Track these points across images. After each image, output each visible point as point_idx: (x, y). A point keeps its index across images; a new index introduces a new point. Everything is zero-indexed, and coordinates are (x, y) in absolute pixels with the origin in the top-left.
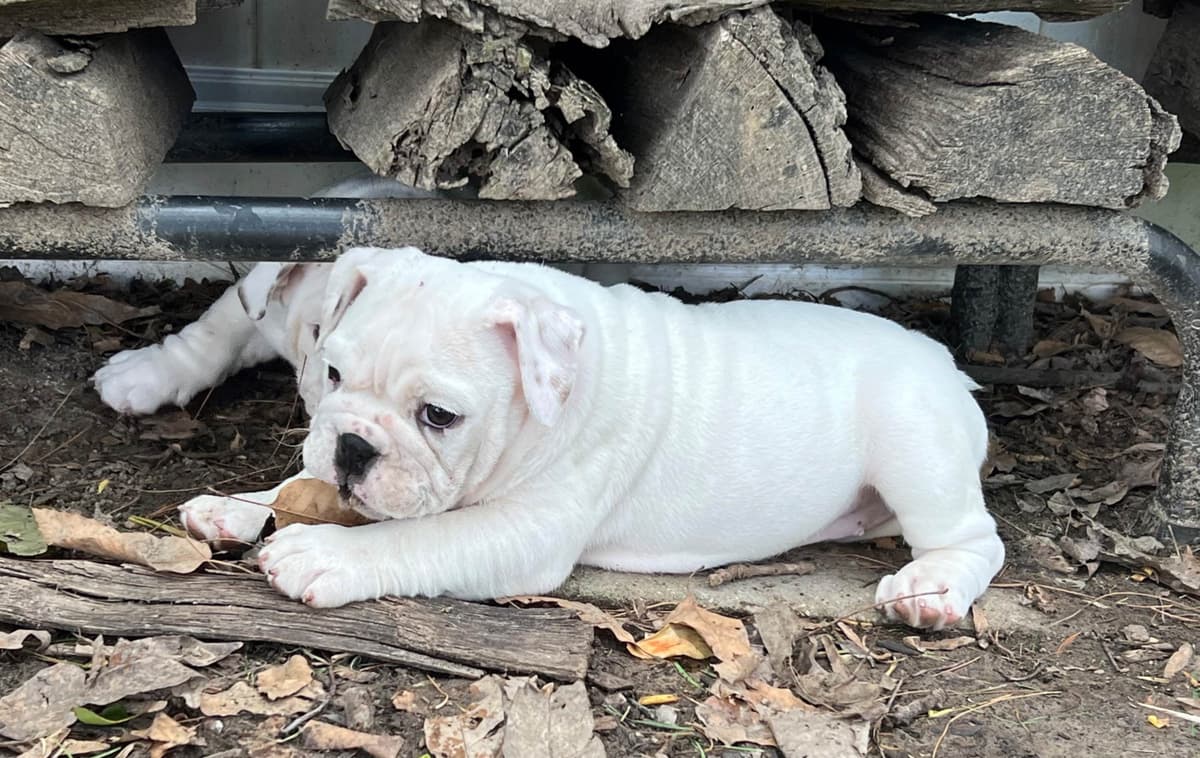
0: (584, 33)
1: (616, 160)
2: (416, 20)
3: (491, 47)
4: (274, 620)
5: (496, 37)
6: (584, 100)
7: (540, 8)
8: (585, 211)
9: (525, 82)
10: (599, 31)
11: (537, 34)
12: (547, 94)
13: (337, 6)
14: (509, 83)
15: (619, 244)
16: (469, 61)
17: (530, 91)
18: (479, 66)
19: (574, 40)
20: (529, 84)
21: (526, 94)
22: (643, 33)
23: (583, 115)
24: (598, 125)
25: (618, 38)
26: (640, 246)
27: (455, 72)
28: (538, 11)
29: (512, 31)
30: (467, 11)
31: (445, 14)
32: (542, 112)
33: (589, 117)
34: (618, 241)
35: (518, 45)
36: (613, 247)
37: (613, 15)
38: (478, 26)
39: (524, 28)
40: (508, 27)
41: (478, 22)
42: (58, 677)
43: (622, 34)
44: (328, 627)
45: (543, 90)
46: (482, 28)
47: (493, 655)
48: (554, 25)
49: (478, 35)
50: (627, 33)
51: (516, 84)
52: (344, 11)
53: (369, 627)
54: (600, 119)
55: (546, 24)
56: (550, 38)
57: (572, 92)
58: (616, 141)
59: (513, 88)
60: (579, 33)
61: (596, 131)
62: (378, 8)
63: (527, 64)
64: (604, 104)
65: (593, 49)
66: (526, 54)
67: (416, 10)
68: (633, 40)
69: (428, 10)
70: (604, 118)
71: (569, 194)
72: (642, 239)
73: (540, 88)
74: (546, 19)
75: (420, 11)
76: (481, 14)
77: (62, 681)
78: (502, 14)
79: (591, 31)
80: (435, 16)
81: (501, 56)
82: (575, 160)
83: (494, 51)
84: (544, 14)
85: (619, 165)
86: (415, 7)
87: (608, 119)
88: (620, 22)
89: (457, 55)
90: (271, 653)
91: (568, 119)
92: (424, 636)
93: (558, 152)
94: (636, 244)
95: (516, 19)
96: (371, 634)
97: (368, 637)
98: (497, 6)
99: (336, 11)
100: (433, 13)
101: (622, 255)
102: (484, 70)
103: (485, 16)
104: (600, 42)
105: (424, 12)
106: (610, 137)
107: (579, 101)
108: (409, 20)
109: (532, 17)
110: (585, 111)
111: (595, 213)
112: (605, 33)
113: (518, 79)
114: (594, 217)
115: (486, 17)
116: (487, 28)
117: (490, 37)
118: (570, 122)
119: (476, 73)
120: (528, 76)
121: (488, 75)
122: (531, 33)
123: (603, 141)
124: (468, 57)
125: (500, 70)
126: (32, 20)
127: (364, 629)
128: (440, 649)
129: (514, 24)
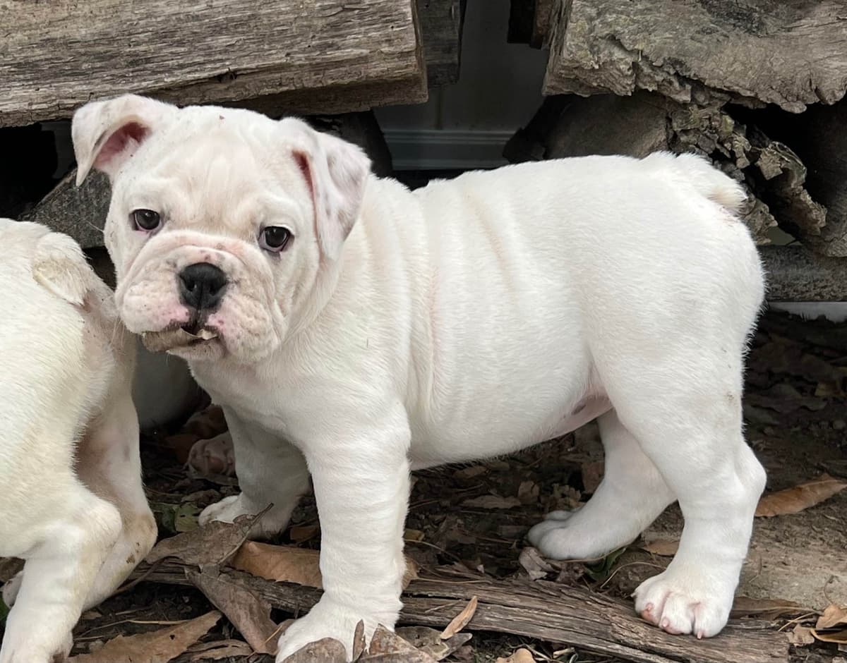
0: (784, 101)
1: (811, 211)
2: (630, 94)
3: (697, 116)
4: (501, 613)
5: (700, 107)
6: (782, 159)
7: (744, 80)
8: (773, 256)
9: (727, 145)
10: (798, 99)
11: (738, 103)
12: (748, 155)
13: (553, 83)
14: (712, 146)
15: (805, 285)
16: (677, 126)
17: (732, 153)
18: (685, 132)
19: (773, 107)
20: (732, 146)
21: (728, 155)
22: (838, 100)
23: (781, 172)
24: (795, 182)
25: (815, 104)
26: (825, 287)
27: (664, 137)
28: (742, 83)
29: (715, 101)
30: (676, 84)
31: (655, 88)
32: (742, 170)
33: (786, 175)
34: (805, 283)
35: (722, 114)
36: (799, 288)
37: (811, 83)
38: (686, 98)
39: (727, 98)
40: (712, 98)
41: (686, 94)
42: (323, 649)
43: (818, 100)
44: (548, 622)
45: (745, 151)
46: (690, 99)
47: (703, 653)
48: (757, 94)
49: (685, 105)
50: (822, 99)
51: (718, 147)
52: (560, 87)
53: (585, 623)
54: (796, 175)
55: (749, 94)
56: (751, 106)
57: (771, 153)
58: (811, 195)
59: (716, 151)
60: (778, 100)
61: (792, 187)
62: (595, 84)
63: (731, 129)
64: (800, 162)
65: (792, 114)
66: (729, 120)
67: (630, 85)
68: (828, 105)
69: (641, 85)
70: (799, 176)
71: (765, 242)
72: (827, 280)
73: (741, 150)
74: (750, 90)
75: (633, 87)
76: (688, 87)
77: (327, 655)
78: (708, 87)
79: (790, 98)
80: (647, 90)
81: (706, 123)
82: (771, 212)
83: (701, 119)
84: (748, 86)
85: (814, 215)
86: (629, 83)
87: (803, 176)
88: (816, 90)
89: (662, 122)
90: (498, 648)
91: (766, 176)
92: (637, 633)
93: (756, 205)
94: (821, 285)
95: (720, 91)
96: (588, 629)
97: (585, 632)
98: (705, 79)
99: (553, 88)
100: (644, 87)
101: (808, 294)
102: (691, 136)
103: (692, 90)
104: (798, 108)
105: (637, 86)
106: (805, 190)
107: (777, 161)
108: (623, 94)
109: (736, 88)
110: (782, 169)
111: (783, 258)
112: (803, 101)
113: (721, 143)
114: (782, 261)
115: (693, 92)
116: (693, 98)
117: (695, 106)
118: (768, 179)
119: (683, 138)
120: (731, 140)
121: (694, 139)
122: (733, 101)
123: (799, 195)
124: (675, 124)
125: (706, 135)
126: (292, 103)
127: (582, 625)
128: (654, 645)
129: (719, 95)
